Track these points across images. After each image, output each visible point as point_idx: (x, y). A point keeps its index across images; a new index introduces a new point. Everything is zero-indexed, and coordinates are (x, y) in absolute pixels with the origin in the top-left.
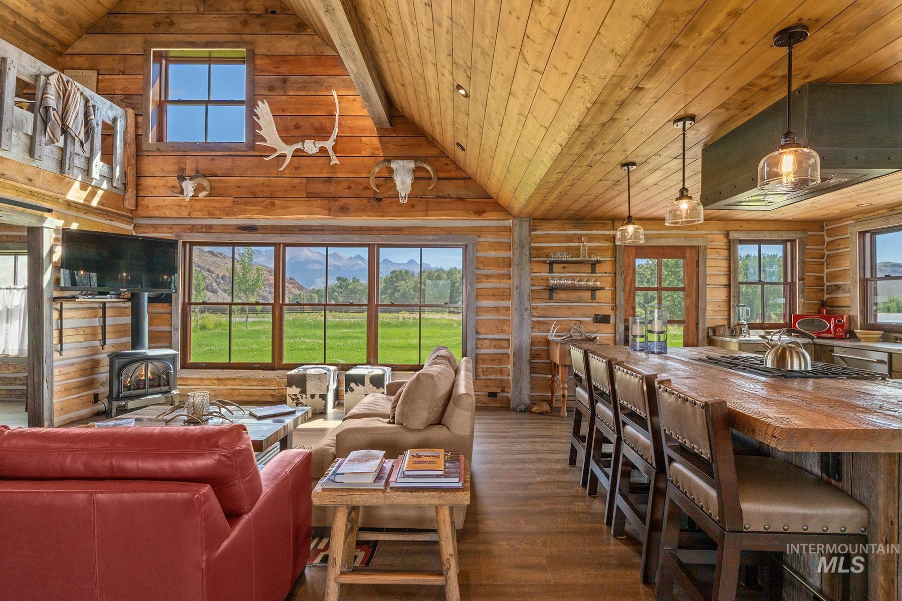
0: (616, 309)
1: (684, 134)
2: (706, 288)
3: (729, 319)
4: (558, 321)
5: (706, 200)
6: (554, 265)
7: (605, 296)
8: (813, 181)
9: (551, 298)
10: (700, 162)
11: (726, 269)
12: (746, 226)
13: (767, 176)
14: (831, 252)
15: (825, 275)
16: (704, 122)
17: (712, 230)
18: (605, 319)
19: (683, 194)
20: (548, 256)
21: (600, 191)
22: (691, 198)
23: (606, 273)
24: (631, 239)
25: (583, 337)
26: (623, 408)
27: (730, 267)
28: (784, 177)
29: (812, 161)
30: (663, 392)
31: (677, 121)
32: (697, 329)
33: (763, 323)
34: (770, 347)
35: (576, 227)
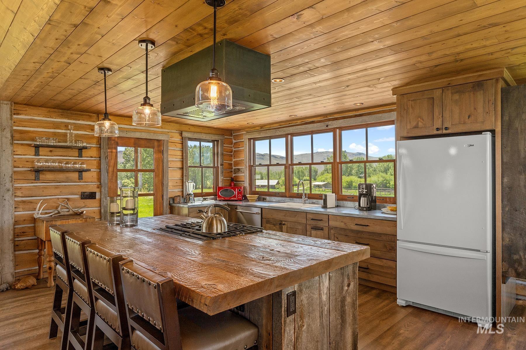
0: (101, 187)
1: (147, 54)
2: (168, 170)
3: (183, 191)
4: (44, 199)
5: (164, 110)
6: (41, 149)
7: (91, 176)
8: (228, 106)
9: (37, 179)
10: (160, 78)
11: (181, 157)
12: (192, 129)
13: (202, 98)
14: (235, 149)
15: (233, 162)
16: (161, 48)
17: (172, 130)
18: (92, 196)
19: (146, 102)
20: (33, 140)
21: (82, 88)
22: (152, 105)
23: (92, 157)
24: (108, 133)
25: (71, 212)
26: (95, 285)
27: (183, 156)
28: (212, 100)
29: (227, 93)
30: (125, 273)
31: (142, 41)
32: (163, 199)
33: (202, 192)
34: (205, 218)
35: (62, 116)
